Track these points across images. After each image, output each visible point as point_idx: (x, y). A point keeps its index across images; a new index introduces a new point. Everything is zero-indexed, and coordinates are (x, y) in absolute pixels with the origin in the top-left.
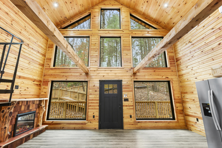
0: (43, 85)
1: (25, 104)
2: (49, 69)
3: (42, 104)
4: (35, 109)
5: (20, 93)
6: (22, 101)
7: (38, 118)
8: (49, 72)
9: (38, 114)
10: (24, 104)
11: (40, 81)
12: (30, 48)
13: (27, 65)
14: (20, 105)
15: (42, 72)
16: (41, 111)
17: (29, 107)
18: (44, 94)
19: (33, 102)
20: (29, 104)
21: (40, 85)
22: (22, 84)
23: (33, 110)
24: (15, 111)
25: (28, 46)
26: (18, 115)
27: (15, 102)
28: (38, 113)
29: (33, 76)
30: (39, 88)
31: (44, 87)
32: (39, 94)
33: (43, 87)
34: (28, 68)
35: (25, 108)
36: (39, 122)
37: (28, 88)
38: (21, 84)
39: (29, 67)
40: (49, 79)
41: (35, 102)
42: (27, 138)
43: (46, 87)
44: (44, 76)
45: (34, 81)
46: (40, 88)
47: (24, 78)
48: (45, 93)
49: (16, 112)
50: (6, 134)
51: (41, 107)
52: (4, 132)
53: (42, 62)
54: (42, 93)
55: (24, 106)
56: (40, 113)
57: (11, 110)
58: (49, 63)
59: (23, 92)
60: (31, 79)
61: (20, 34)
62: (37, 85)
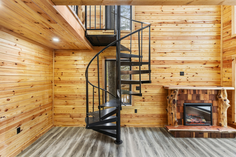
0: (224, 66)
1: (192, 93)
2: (229, 40)
3: (221, 96)
4: (210, 102)
5: (188, 80)
6: (187, 90)
7: (218, 114)
8: (231, 44)
9: (218, 109)
10: (190, 93)
11: (218, 62)
12: (190, 23)
13: (189, 46)
14: (186, 93)
15: (218, 48)
16: (222, 105)
17: (198, 97)
18: (228, 80)
19: (205, 92)
20: (197, 93)
21: (217, 67)
22: (188, 70)
23: (207, 102)
24: (180, 99)
25: (186, 22)
26: (185, 104)
27: (177, 90)
28: (217, 107)
29: (203, 57)
30: (216, 71)
31: (226, 70)
32: (219, 80)
33: (223, 70)
34: (192, 49)
35: (192, 98)
36: (222, 120)
37: (197, 73)
38: (186, 70)
39: (192, 47)
40: (232, 56)
41: (208, 92)
42: (199, 135)
43: (229, 70)
44: (224, 52)
45: (205, 64)
46: (219, 72)
47: (189, 62)
48: (229, 78)
49: (182, 101)
50: (174, 120)
51: (219, 99)
52: (172, 117)
53: (215, 34)
54: (224, 79)
55: (191, 95)
56: (220, 108)
57: (174, 98)
58: (228, 30)
59: (191, 79)
60: (200, 62)
61: (173, 14)
62: (212, 68)
